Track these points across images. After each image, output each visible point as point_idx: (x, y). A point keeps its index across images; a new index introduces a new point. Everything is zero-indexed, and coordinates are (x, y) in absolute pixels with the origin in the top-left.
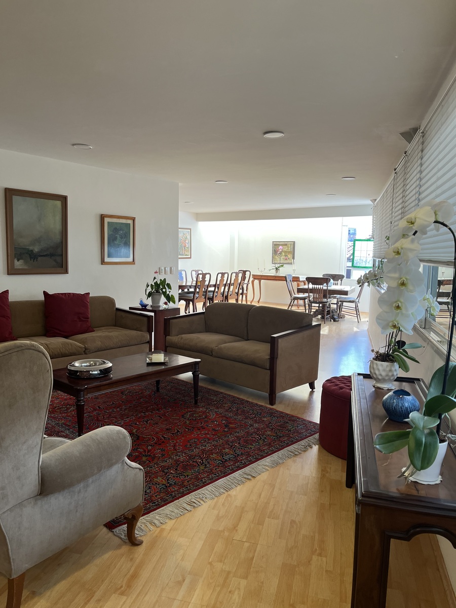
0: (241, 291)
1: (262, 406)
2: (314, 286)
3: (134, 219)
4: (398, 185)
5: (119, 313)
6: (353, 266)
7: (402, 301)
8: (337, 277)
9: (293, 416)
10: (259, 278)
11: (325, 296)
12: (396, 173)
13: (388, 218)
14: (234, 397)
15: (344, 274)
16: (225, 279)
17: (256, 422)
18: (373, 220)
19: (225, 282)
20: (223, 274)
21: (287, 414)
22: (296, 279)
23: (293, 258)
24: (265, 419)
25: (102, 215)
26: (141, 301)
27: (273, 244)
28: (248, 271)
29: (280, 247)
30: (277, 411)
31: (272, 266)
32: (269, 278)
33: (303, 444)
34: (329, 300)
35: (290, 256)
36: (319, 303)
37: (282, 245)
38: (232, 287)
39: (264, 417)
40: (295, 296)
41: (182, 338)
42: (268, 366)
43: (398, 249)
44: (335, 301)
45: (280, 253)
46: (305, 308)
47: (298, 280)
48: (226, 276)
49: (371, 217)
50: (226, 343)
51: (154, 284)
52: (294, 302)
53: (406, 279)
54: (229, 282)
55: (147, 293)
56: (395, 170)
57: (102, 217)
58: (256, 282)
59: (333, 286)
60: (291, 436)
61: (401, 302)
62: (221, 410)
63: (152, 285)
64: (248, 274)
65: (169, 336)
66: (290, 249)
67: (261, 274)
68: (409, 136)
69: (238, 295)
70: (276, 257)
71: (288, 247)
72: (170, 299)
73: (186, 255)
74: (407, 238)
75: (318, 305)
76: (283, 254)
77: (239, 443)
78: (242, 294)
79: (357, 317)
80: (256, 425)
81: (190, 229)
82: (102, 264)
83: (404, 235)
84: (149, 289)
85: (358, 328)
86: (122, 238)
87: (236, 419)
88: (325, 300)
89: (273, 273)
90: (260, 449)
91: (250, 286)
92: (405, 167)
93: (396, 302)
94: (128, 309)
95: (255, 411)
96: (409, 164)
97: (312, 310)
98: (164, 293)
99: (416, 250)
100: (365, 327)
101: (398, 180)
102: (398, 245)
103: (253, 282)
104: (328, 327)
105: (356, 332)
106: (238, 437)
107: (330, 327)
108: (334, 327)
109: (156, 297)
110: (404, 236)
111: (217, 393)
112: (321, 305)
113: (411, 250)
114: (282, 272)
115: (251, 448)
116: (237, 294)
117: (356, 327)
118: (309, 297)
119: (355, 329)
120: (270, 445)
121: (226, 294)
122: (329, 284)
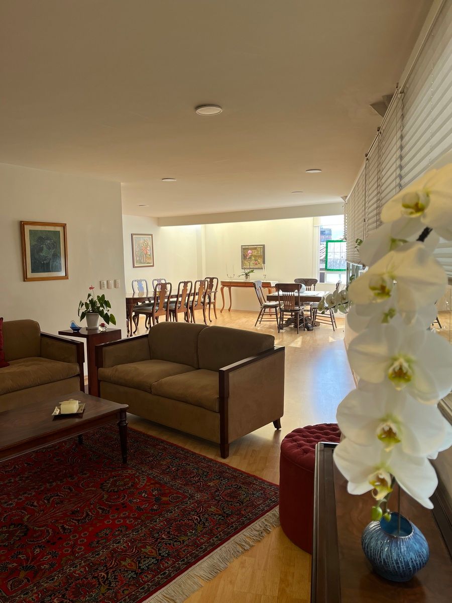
0: (207, 300)
1: (211, 460)
2: (284, 293)
3: (64, 226)
4: (370, 173)
5: (45, 340)
6: (326, 269)
7: (400, 418)
8: (310, 282)
9: (249, 475)
10: (229, 285)
11: (297, 304)
12: (367, 159)
13: (361, 215)
14: (178, 447)
15: (318, 279)
16: (189, 287)
17: (198, 490)
18: (345, 219)
19: (188, 292)
20: (186, 283)
21: (242, 473)
22: (266, 285)
23: (264, 263)
24: (211, 484)
25: (21, 222)
26: (73, 324)
27: (242, 248)
28: (215, 278)
29: (249, 251)
30: (230, 468)
31: (242, 272)
32: (238, 285)
33: (258, 528)
34: (301, 308)
35: (260, 260)
36: (292, 311)
37: (251, 249)
38: (197, 297)
39: (210, 481)
40: (265, 304)
41: (117, 370)
42: (217, 408)
43: (383, 281)
44: (308, 308)
45: (250, 258)
46: (277, 316)
47: (269, 285)
48: (189, 285)
49: (342, 217)
50: (170, 375)
51: (88, 303)
52: (264, 311)
53: (408, 361)
54: (193, 291)
55: (80, 315)
56: (366, 156)
57: (22, 225)
58: (226, 289)
59: (305, 292)
60: (243, 512)
61: (395, 422)
62: (155, 472)
63: (86, 303)
64: (215, 281)
65: (102, 367)
66: (260, 253)
67: (231, 281)
68: (381, 106)
69: (204, 305)
70: (246, 262)
71: (258, 251)
72: (108, 319)
73: (147, 263)
74: (404, 249)
75: (290, 313)
76: (253, 259)
77: (169, 533)
78: (209, 303)
79: (333, 325)
80: (198, 496)
81: (152, 235)
82: (24, 281)
83: (393, 241)
84: (84, 309)
85: (333, 337)
86: (49, 249)
87: (172, 486)
88: (297, 308)
89: (242, 279)
90: (196, 543)
91: (219, 294)
92: (379, 148)
93: (384, 420)
94: (56, 334)
95: (200, 471)
96: (384, 143)
97: (284, 319)
98: (101, 313)
99: (432, 284)
100: (341, 337)
101: (370, 168)
102: (382, 267)
103: (222, 289)
104: (301, 337)
105: (332, 343)
106: (169, 521)
107: (303, 338)
108: (308, 338)
109: (92, 317)
110: (395, 243)
111: (156, 442)
112: (293, 314)
113: (420, 284)
114: (253, 278)
115: (184, 541)
116: (203, 303)
117: (332, 337)
118: (280, 305)
119: (331, 339)
120: (211, 534)
121: (190, 304)
122: (301, 290)
